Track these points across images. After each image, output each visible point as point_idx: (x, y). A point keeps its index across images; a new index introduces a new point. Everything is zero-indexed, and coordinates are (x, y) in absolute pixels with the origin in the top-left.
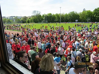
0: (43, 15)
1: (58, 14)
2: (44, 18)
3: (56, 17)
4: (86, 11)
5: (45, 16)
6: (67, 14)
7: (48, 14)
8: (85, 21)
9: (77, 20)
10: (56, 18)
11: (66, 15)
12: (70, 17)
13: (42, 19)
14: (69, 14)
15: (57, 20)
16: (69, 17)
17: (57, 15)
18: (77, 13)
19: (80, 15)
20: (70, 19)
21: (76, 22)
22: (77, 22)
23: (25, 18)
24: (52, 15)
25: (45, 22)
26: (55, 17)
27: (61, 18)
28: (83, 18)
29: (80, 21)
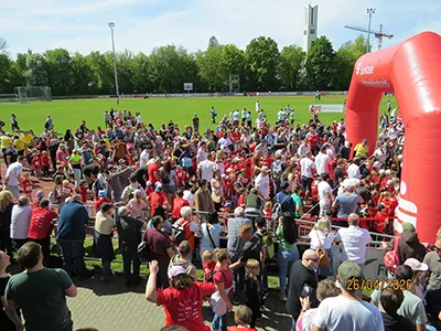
0: (20, 56)
1: (101, 53)
2: (28, 73)
3: (92, 67)
4: (221, 47)
5: (33, 64)
6: (142, 54)
7: (49, 53)
8: (221, 89)
9: (188, 86)
10: (93, 71)
11: (142, 60)
12: (159, 69)
13: (20, 81)
14: (154, 56)
15: (100, 82)
16: (156, 72)
17: (97, 58)
18: (188, 53)
19: (199, 64)
20: (160, 79)
22: (191, 92)
24: (69, 58)
25: (35, 94)
26: (87, 68)
27: (121, 75)
28: (213, 74)
29: (200, 88)
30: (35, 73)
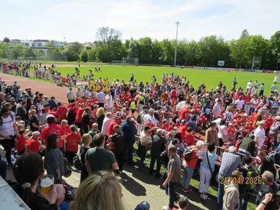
0: (127, 41)
1: (169, 40)
2: (129, 50)
3: (163, 48)
4: (250, 37)
5: (132, 45)
6: (194, 42)
7: (141, 40)
8: (246, 66)
9: (221, 63)
10: (163, 51)
11: (193, 45)
12: (203, 51)
13: (125, 54)
14: (201, 43)
15: (166, 57)
16: (201, 52)
17: (167, 44)
18: (225, 41)
19: (231, 49)
20: (203, 57)
21: (219, 67)
22: (222, 67)
23: (77, 47)
24: (151, 43)
25: (131, 62)
26: (160, 48)
27: (179, 54)
28: (241, 56)
29: (230, 64)
30: (133, 50)
